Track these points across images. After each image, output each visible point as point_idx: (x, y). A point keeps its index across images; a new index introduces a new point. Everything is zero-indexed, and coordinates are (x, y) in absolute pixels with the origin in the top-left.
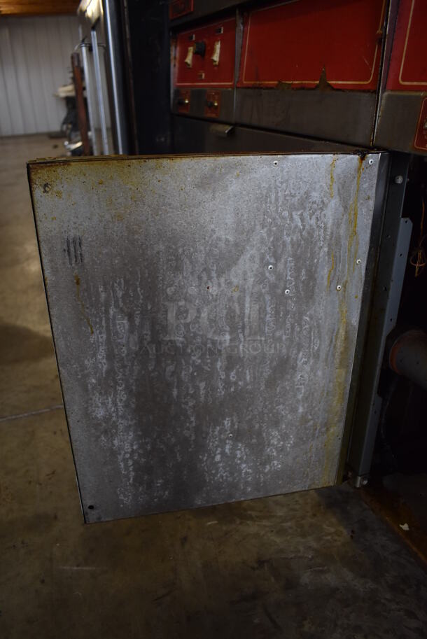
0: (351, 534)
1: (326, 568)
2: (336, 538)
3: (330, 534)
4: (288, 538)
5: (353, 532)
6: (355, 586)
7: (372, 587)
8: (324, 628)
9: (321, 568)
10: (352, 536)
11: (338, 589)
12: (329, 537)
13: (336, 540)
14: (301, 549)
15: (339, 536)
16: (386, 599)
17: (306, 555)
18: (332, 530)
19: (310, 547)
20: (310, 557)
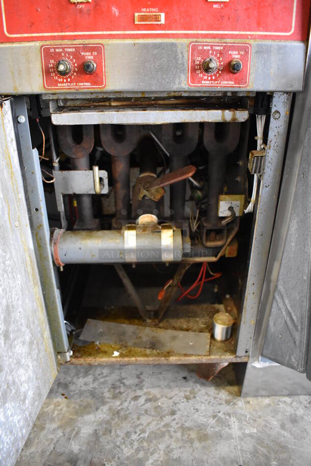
0: (63, 397)
1: (76, 429)
2: (59, 408)
3: (54, 410)
4: (37, 441)
5: (63, 395)
6: (100, 418)
7: (107, 409)
8: (117, 456)
9: (75, 432)
10: (66, 398)
11: (96, 430)
12: (56, 412)
13: (61, 410)
14: (52, 436)
15: (59, 405)
16: (119, 406)
17: (58, 436)
18: (52, 406)
19: (54, 430)
20: (61, 434)
